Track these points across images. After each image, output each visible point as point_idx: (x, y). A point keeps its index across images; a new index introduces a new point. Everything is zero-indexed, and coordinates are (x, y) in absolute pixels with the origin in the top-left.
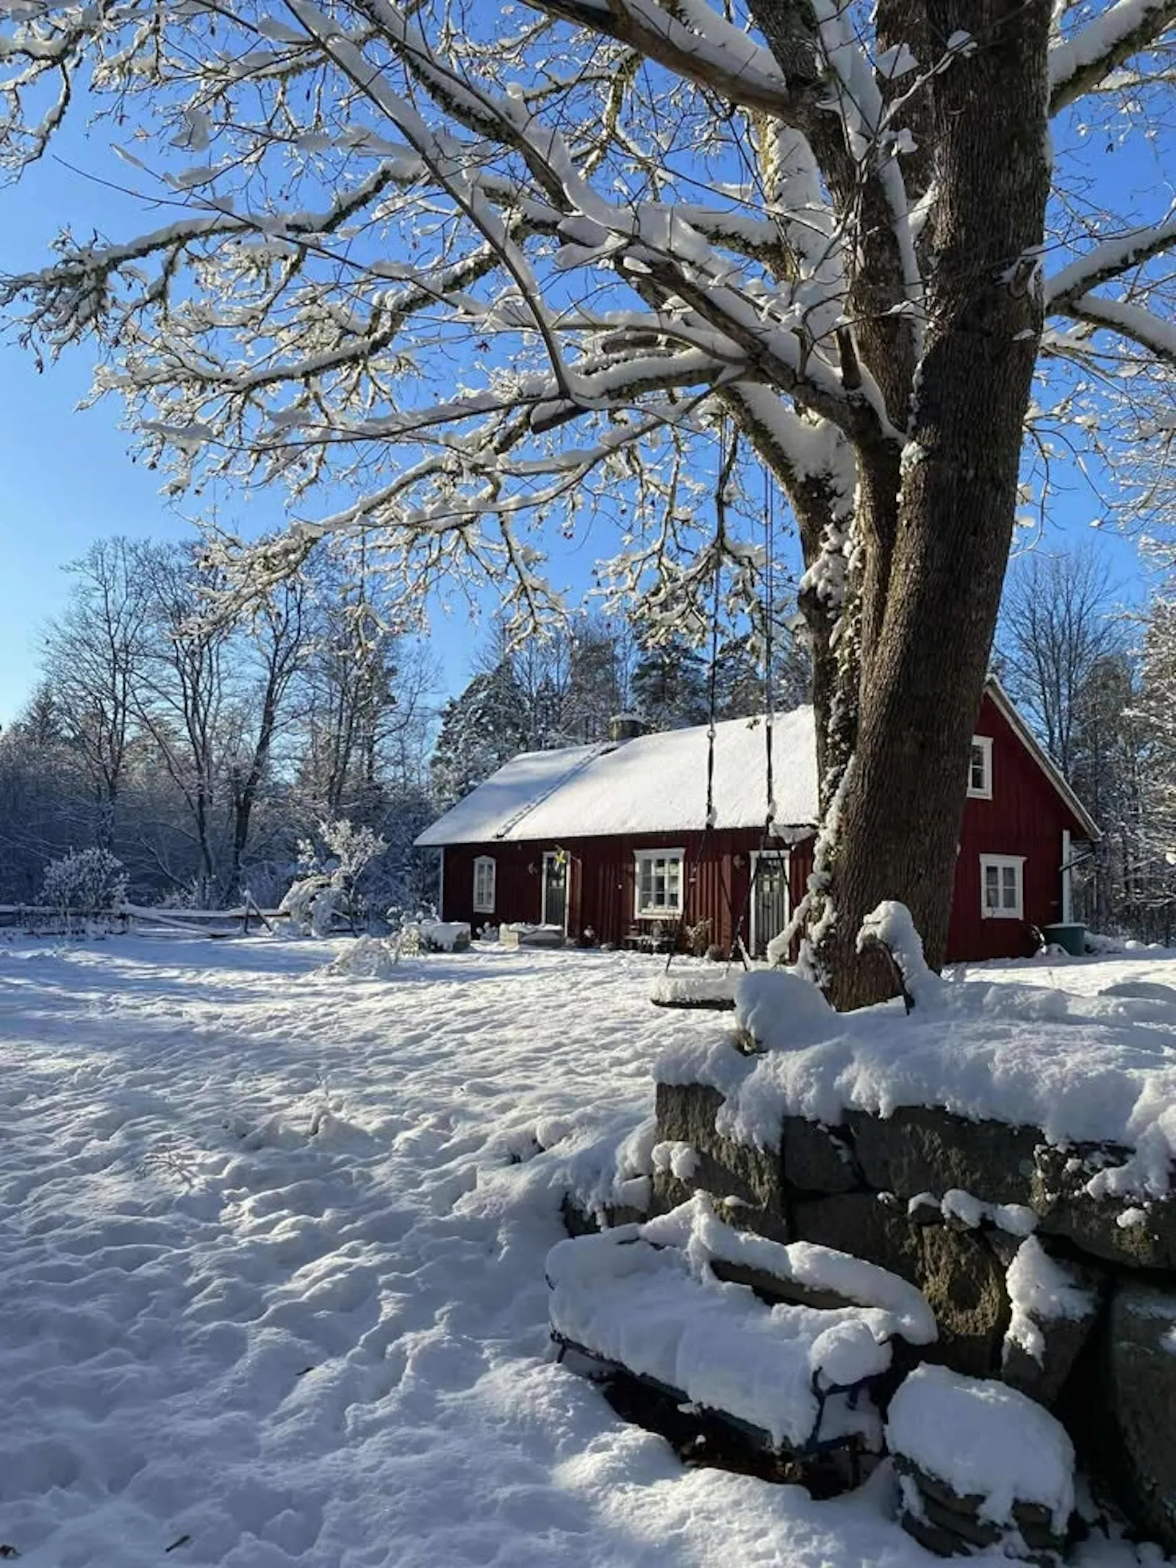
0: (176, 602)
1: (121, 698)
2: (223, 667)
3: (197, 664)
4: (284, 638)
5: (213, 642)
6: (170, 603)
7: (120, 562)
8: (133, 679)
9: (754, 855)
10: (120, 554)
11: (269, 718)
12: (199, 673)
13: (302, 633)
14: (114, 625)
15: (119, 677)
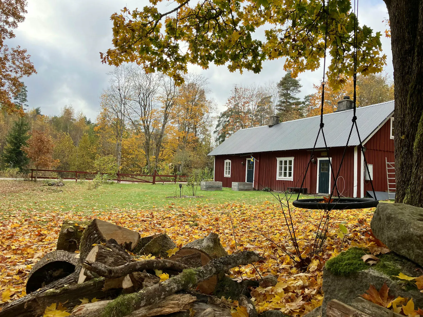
0: (139, 84)
1: (123, 113)
2: (153, 104)
3: (145, 103)
4: (170, 95)
5: (150, 96)
6: (137, 84)
7: (123, 72)
8: (127, 107)
9: (319, 159)
10: (123, 70)
11: (166, 118)
12: (146, 106)
13: (175, 93)
14: (121, 91)
15: (123, 106)
